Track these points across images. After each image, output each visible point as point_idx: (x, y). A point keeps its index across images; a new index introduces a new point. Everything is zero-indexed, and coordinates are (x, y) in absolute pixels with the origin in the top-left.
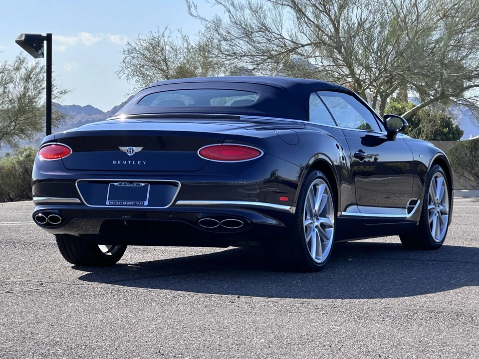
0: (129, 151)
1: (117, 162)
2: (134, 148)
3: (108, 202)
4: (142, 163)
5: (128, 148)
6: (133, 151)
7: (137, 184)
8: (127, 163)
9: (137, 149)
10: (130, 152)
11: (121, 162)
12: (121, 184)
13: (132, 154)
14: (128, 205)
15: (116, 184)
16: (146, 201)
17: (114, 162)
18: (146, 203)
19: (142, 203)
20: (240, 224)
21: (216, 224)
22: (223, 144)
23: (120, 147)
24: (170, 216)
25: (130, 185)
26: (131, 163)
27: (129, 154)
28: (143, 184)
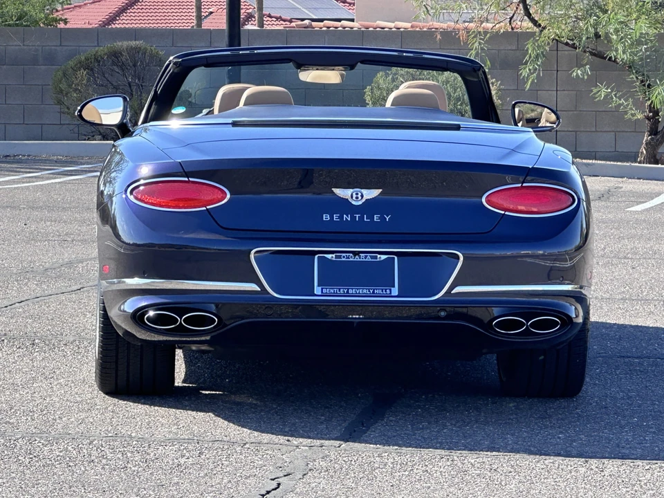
0: (354, 196)
1: (332, 217)
2: (365, 192)
3: (317, 290)
4: (382, 219)
5: (352, 190)
6: (362, 196)
7: (372, 257)
8: (353, 218)
9: (371, 194)
10: (357, 198)
11: (341, 217)
12: (340, 257)
13: (360, 203)
14: (359, 294)
15: (329, 256)
16: (394, 286)
17: (326, 217)
18: (395, 291)
19: (388, 291)
20: (554, 324)
21: (522, 325)
22: (524, 185)
23: (335, 190)
24: (443, 314)
25: (357, 259)
26: (361, 218)
27: (354, 203)
28: (384, 257)
